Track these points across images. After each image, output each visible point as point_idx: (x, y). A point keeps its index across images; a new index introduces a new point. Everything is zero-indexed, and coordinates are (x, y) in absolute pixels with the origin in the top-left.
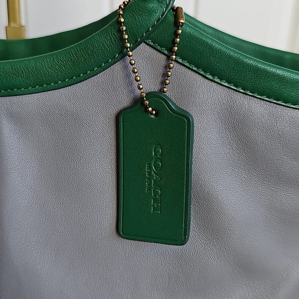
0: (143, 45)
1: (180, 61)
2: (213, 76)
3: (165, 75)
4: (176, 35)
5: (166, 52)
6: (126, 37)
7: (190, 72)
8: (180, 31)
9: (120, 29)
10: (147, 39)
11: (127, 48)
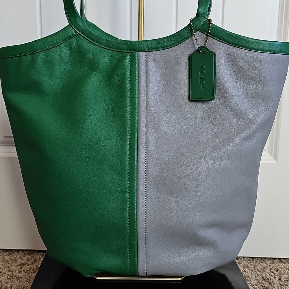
0: (198, 31)
1: (211, 36)
2: (222, 40)
3: (206, 41)
4: (209, 27)
5: (206, 33)
6: (193, 28)
7: (214, 40)
8: (210, 29)
9: (191, 26)
10: (200, 30)
11: (193, 32)
